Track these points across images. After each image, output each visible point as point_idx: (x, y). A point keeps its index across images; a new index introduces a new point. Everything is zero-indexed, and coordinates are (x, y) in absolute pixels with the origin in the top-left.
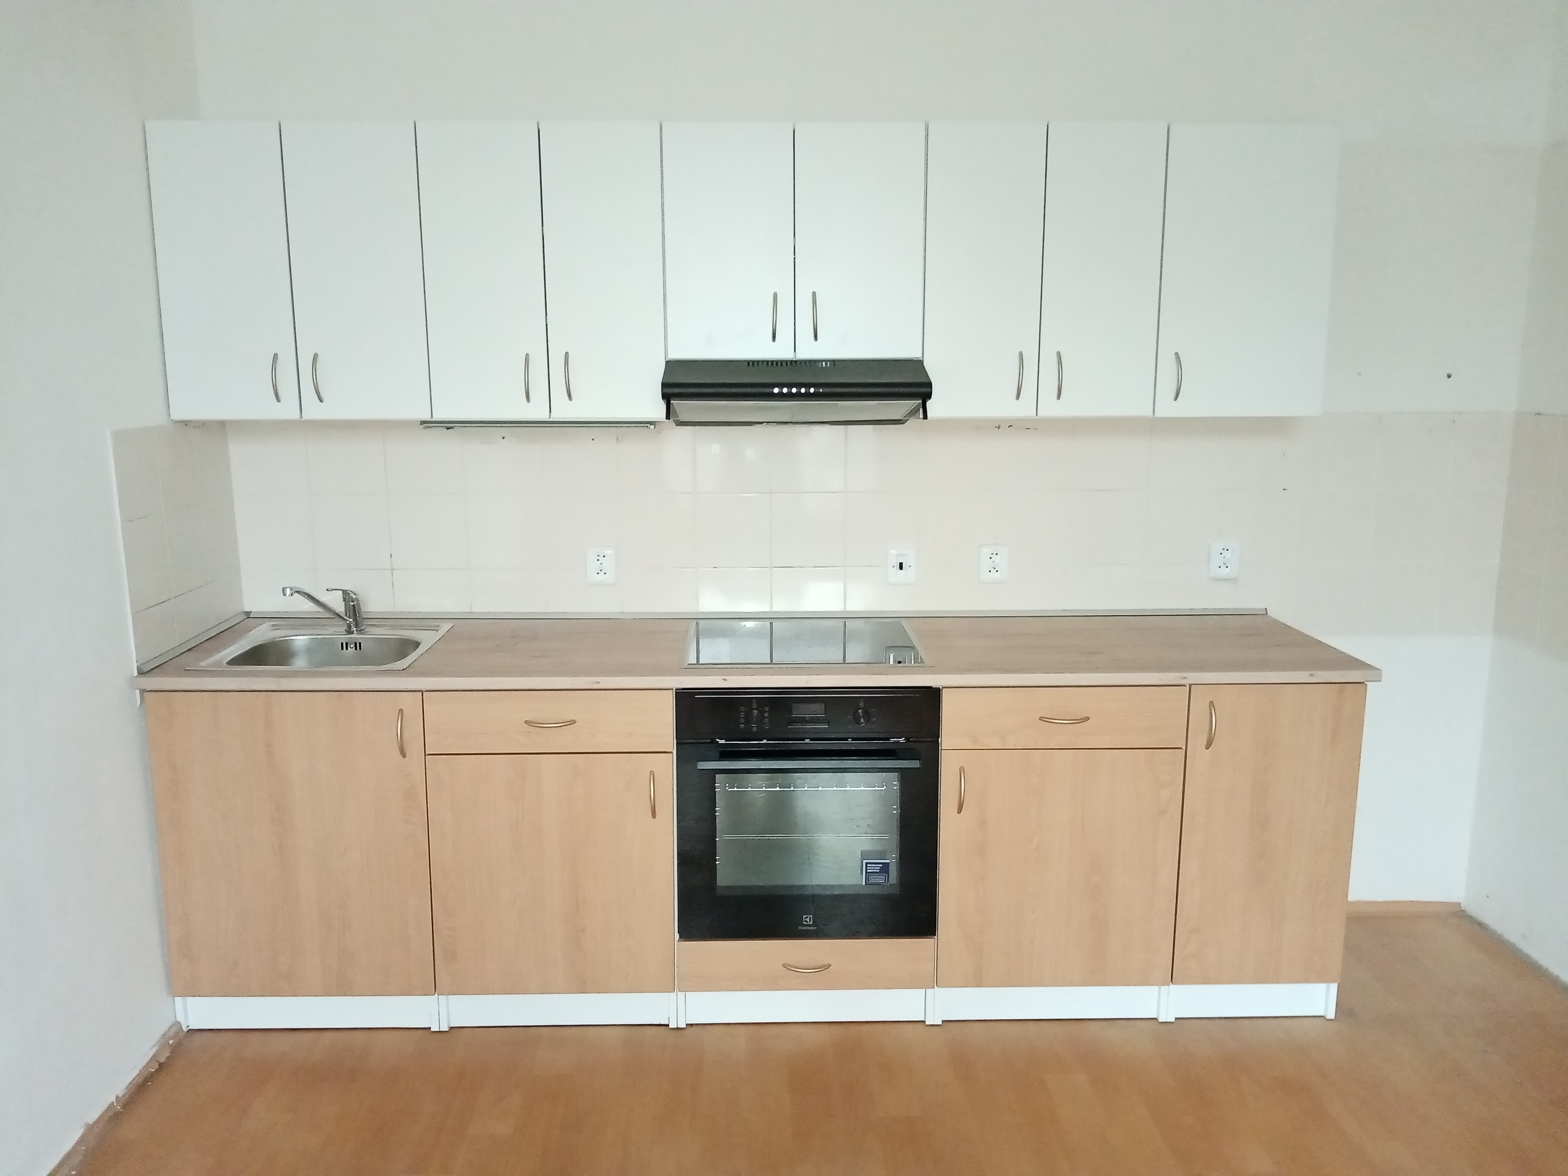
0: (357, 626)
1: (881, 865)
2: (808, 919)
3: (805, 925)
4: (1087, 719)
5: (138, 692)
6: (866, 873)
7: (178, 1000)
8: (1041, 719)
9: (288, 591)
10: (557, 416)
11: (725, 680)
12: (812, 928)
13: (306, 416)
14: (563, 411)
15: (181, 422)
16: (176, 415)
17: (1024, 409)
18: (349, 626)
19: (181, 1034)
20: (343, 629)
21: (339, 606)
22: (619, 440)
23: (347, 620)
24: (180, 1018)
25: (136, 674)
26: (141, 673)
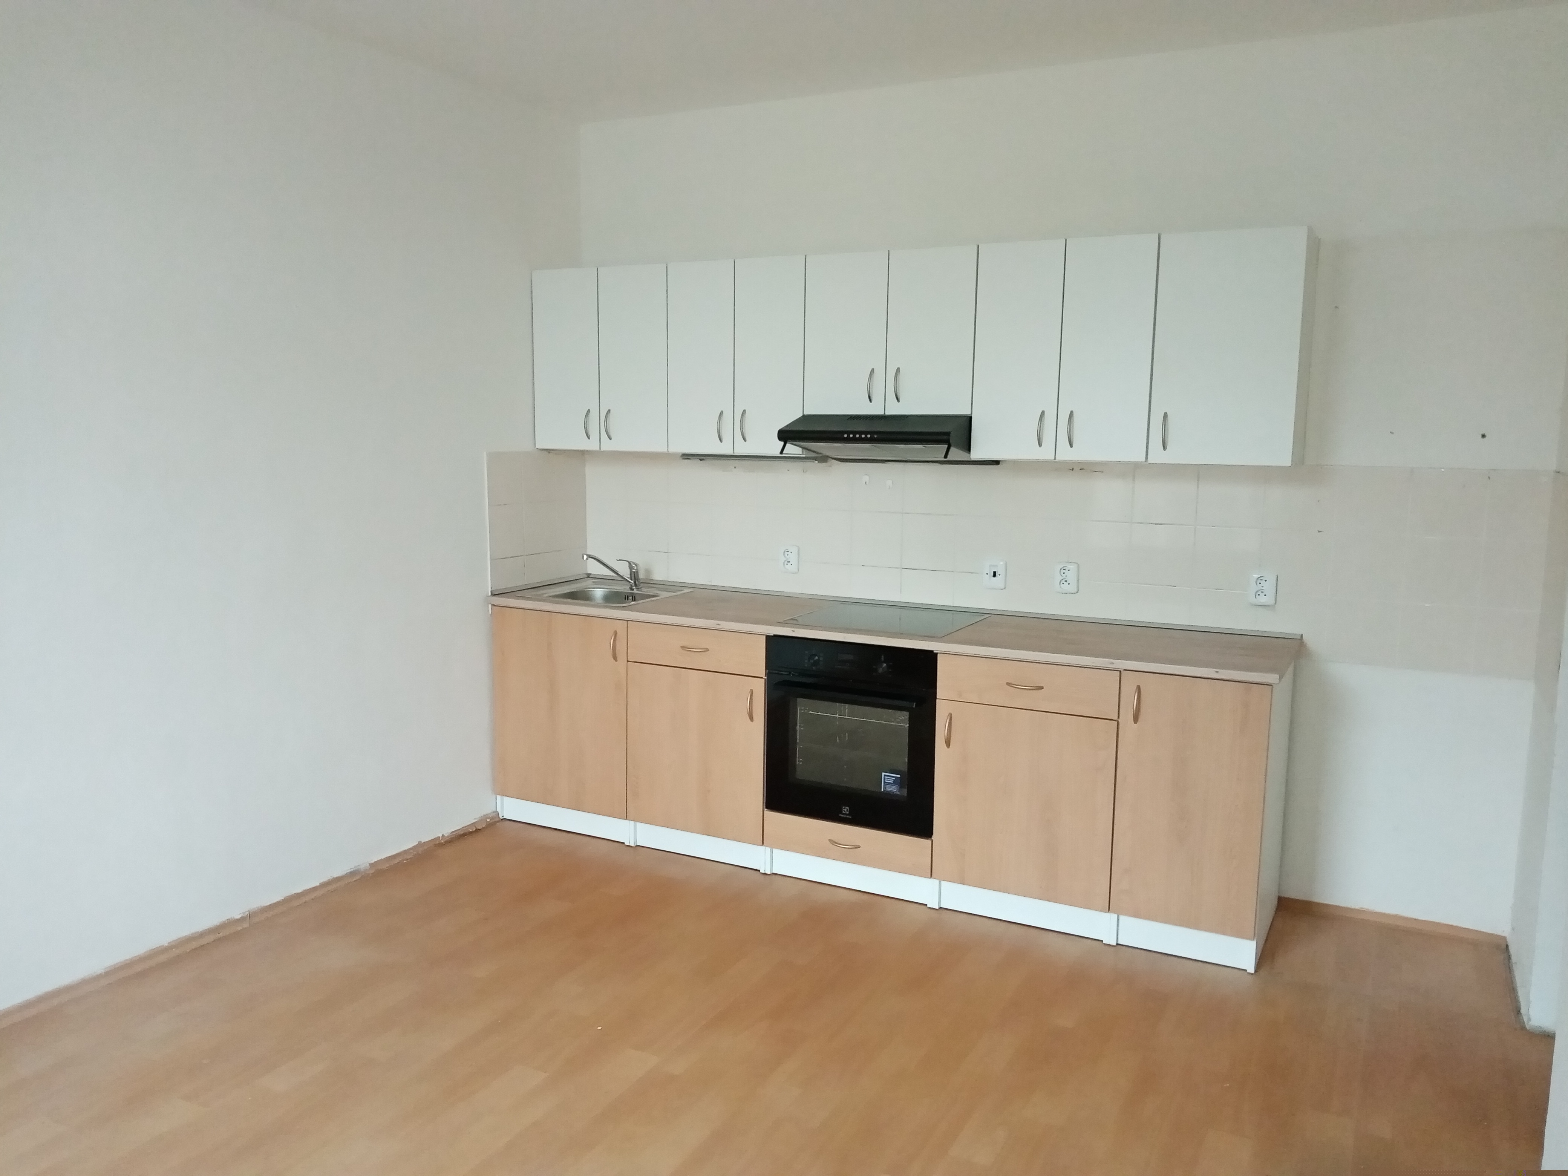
0: (636, 585)
1: (894, 778)
2: (846, 810)
3: (844, 814)
4: (1042, 688)
5: (490, 606)
6: (884, 782)
7: (499, 797)
8: (1008, 684)
9: (585, 557)
10: (738, 452)
11: (793, 631)
12: (848, 817)
13: (602, 449)
14: (742, 449)
15: (542, 450)
16: (540, 445)
17: (1045, 453)
18: (631, 586)
19: (497, 819)
20: (628, 587)
21: (625, 571)
22: (805, 471)
23: (630, 582)
24: (499, 810)
25: (490, 594)
26: (493, 595)
